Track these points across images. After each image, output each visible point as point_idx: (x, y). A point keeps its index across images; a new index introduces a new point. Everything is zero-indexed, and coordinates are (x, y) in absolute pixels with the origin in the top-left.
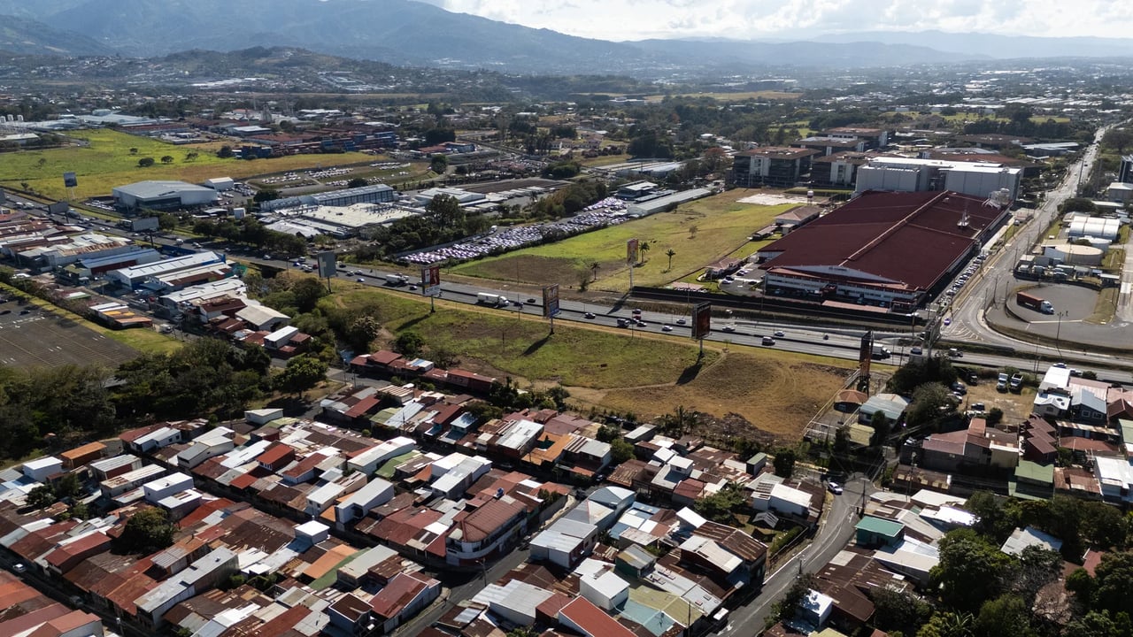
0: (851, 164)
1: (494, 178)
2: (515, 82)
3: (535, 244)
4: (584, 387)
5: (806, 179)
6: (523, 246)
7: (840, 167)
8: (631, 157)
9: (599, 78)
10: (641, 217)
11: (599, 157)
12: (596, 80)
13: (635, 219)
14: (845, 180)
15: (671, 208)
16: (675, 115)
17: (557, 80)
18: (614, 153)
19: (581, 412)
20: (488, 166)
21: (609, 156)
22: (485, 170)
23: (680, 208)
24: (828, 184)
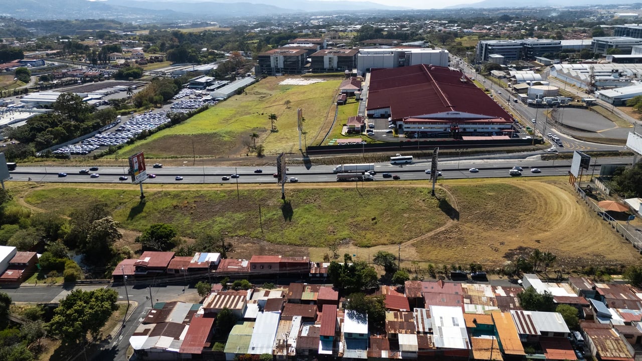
0: (336, 56)
1: (77, 83)
2: (30, 25)
3: (167, 126)
4: (385, 244)
5: (307, 68)
6: (160, 129)
7: (330, 58)
8: (172, 63)
9: (94, 21)
10: (225, 100)
11: (148, 64)
12: (92, 22)
13: (222, 101)
14: (334, 66)
15: (239, 91)
16: (174, 38)
17: (63, 23)
18: (159, 61)
19: (416, 272)
20: (64, 75)
21: (155, 63)
22: (63, 77)
23: (246, 90)
24: (323, 70)
